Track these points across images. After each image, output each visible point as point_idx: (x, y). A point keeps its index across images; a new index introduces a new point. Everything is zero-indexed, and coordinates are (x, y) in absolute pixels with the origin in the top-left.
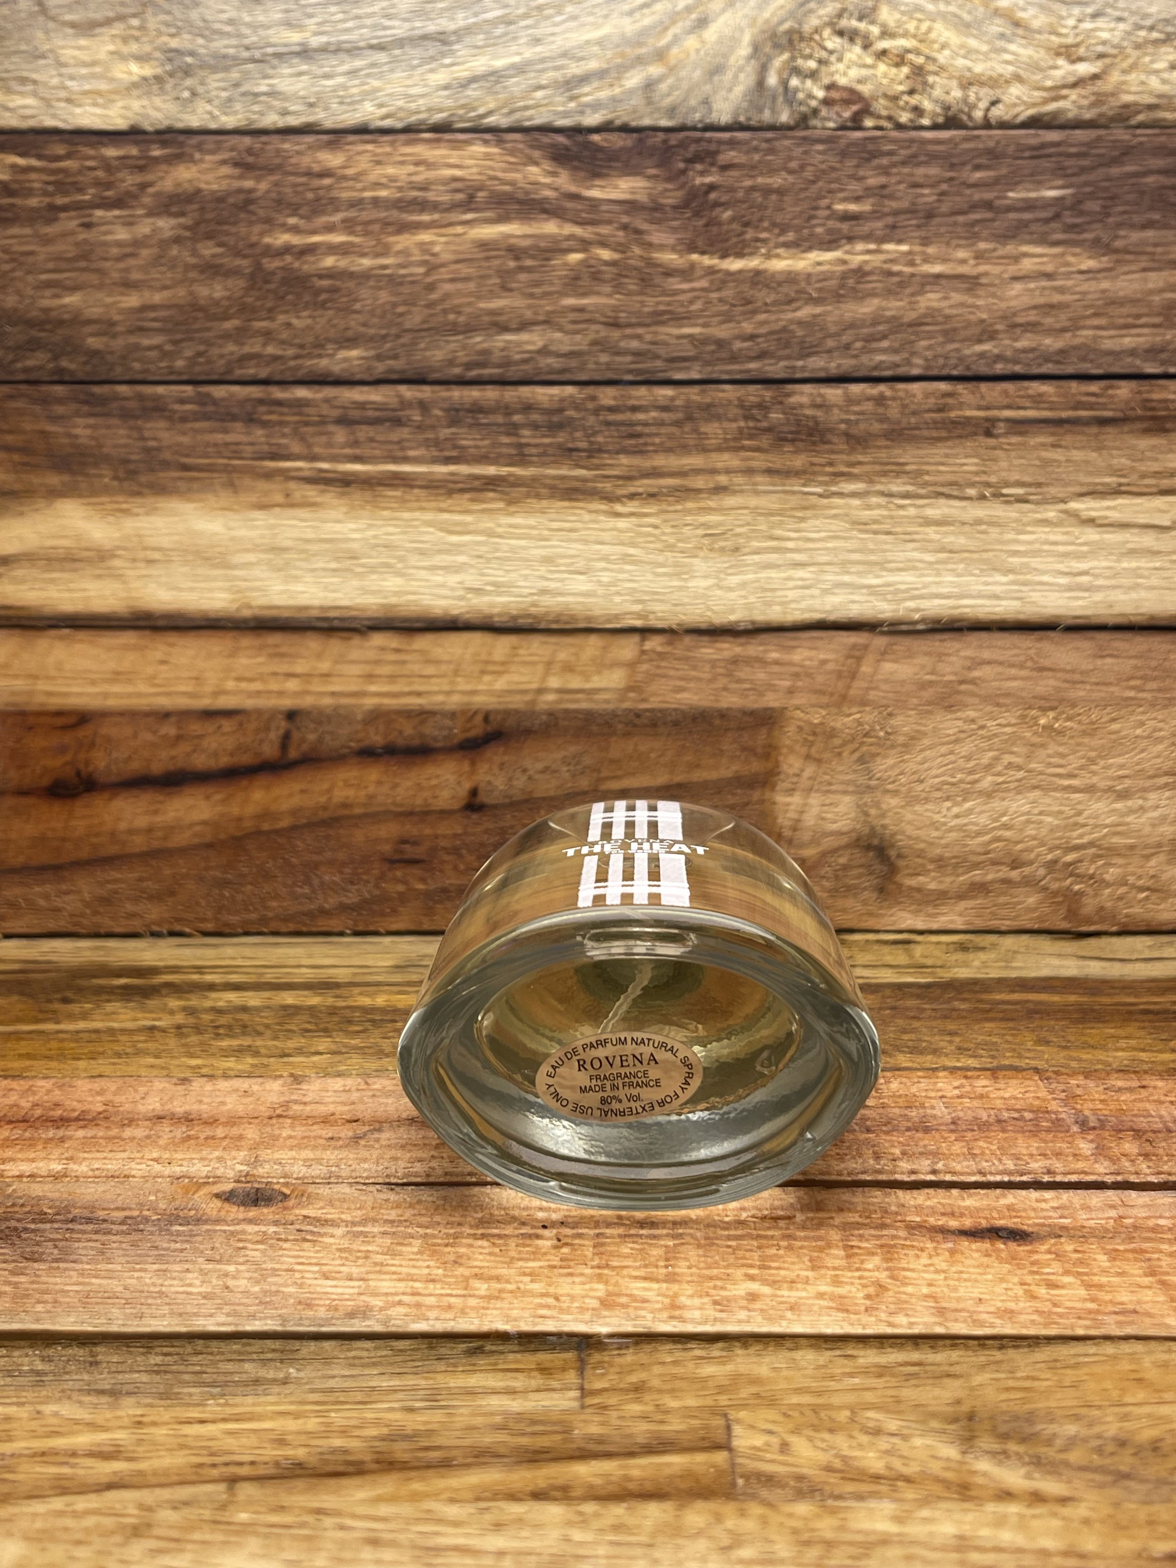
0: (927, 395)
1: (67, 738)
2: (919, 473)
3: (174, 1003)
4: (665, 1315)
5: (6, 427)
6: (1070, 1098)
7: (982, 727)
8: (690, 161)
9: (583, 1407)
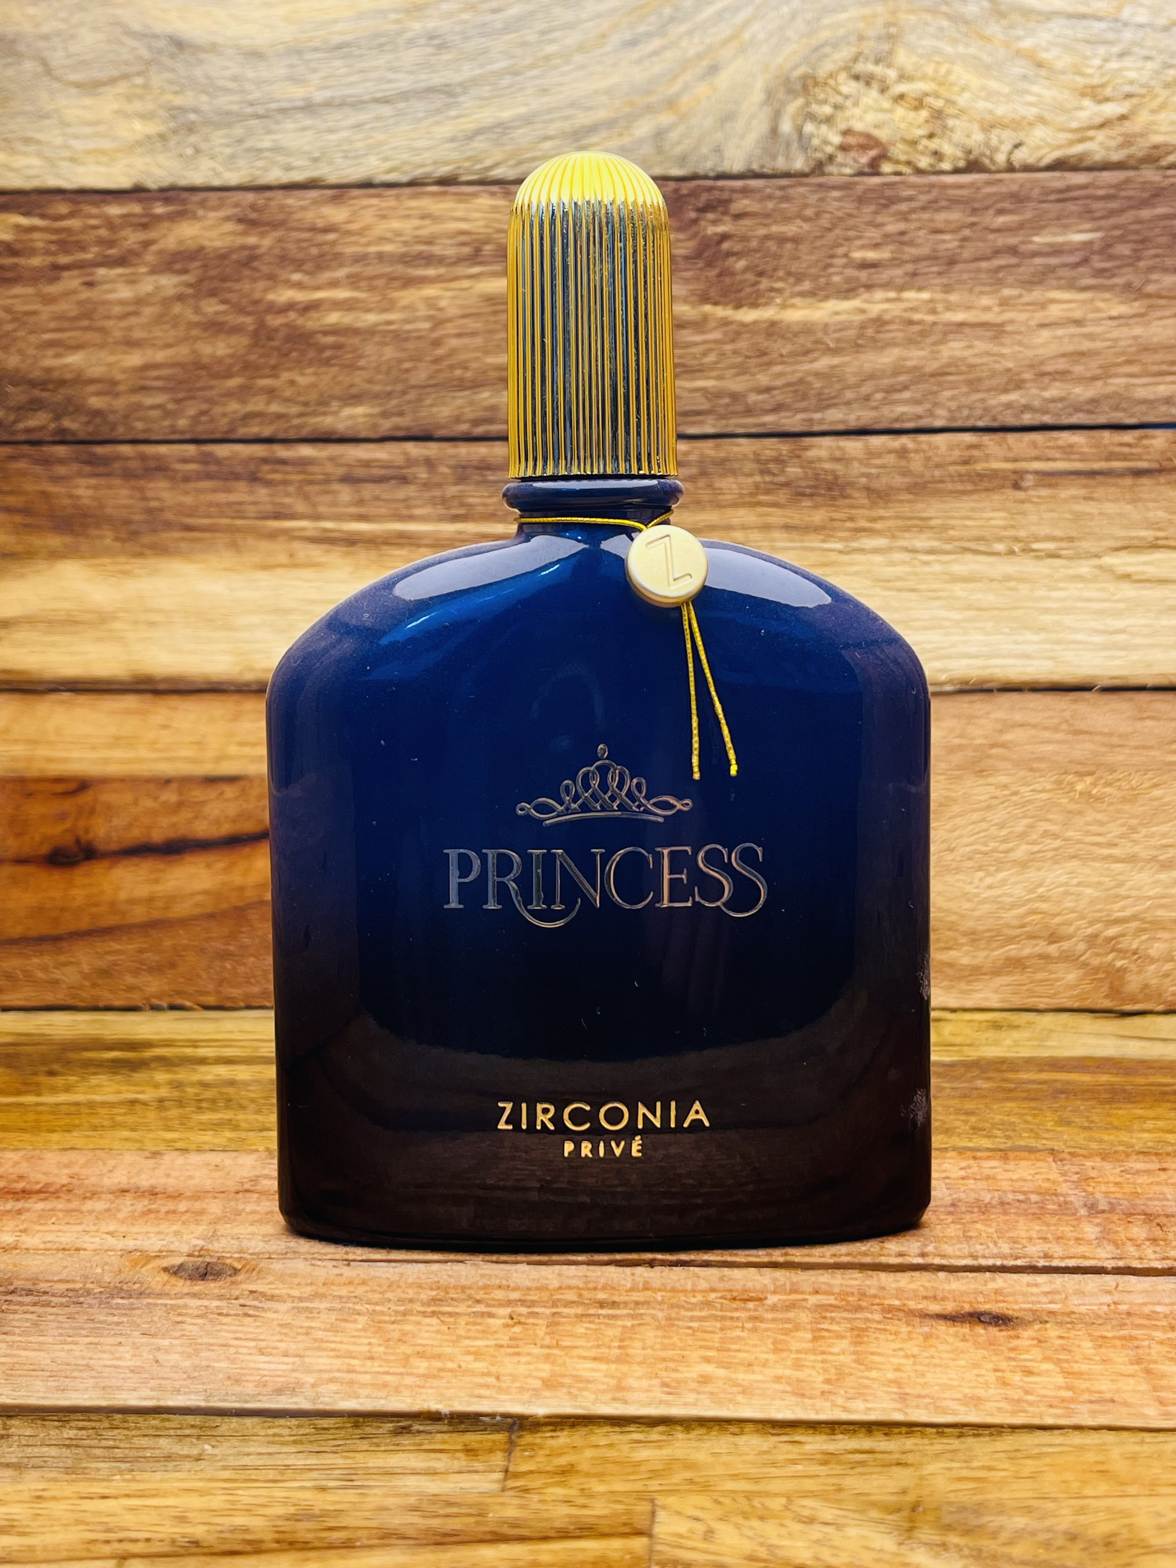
0: (951, 448)
1: (68, 805)
2: (945, 528)
3: (161, 1076)
4: (609, 1396)
5: (6, 488)
6: (1083, 1180)
7: (1015, 793)
8: (703, 210)
9: (504, 1490)
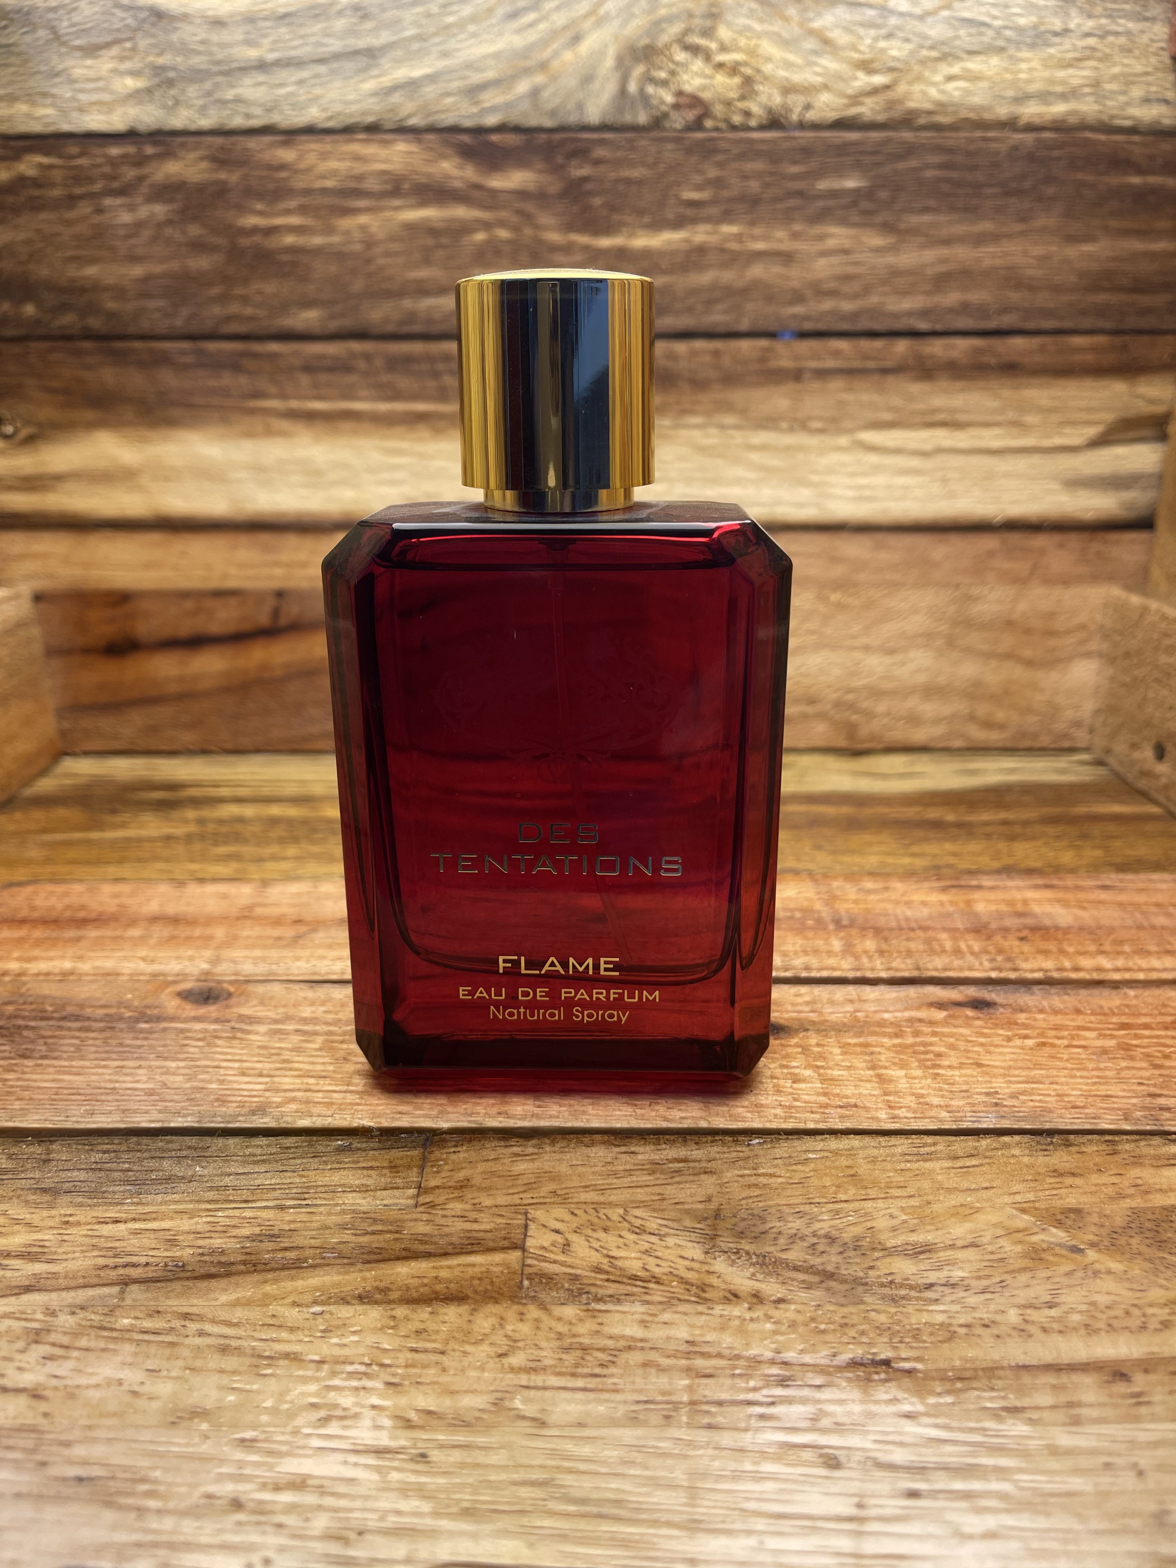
1: (115, 612)
3: (191, 814)
5: (51, 373)
6: (831, 899)
8: (569, 157)
9: (416, 1206)
